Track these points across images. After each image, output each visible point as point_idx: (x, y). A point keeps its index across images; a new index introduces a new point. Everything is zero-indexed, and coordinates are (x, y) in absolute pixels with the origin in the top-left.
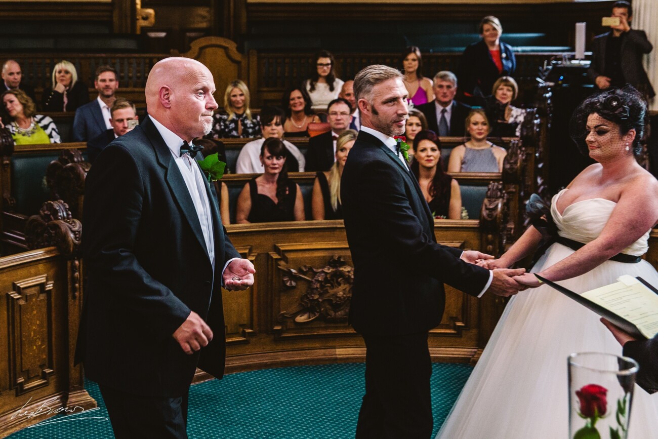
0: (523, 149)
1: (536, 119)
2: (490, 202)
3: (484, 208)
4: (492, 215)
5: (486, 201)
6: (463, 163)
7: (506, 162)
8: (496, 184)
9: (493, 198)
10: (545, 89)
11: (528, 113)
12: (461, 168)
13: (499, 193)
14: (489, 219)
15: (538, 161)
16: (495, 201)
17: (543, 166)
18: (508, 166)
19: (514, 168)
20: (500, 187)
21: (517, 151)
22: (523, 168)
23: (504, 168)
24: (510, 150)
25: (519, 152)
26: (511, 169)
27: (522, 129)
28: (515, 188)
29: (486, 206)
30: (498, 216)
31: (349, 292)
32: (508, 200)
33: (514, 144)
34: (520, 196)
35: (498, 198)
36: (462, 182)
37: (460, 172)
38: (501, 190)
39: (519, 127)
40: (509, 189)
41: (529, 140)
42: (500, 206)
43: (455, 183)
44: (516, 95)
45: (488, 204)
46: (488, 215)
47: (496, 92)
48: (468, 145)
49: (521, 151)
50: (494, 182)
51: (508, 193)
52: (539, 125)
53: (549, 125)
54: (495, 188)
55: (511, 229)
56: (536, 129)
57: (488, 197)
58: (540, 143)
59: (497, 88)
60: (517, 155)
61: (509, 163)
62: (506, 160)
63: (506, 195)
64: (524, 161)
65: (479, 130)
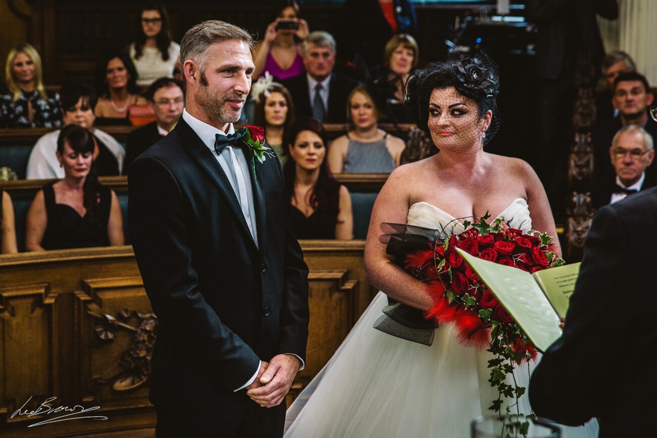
43: (344, 191)
47: (390, 57)
48: (352, 136)
65: (360, 115)
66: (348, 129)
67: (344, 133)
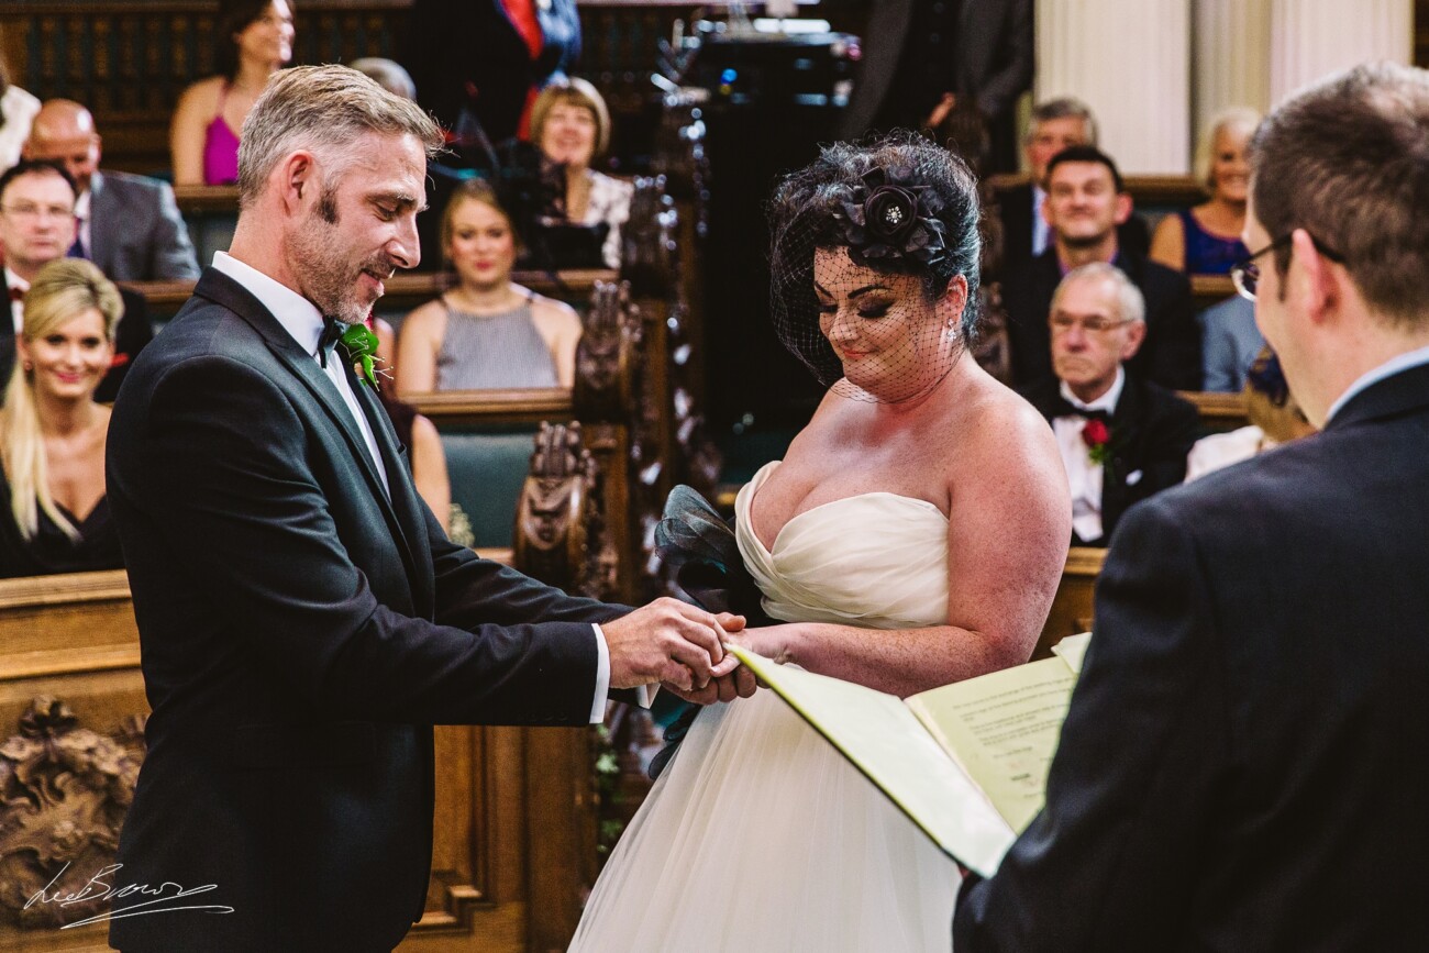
0: (634, 309)
1: (665, 209)
2: (545, 491)
3: (525, 510)
4: (552, 531)
5: (531, 487)
6: (441, 361)
7: (583, 354)
8: (560, 429)
9: (554, 474)
10: (684, 114)
11: (639, 195)
12: (438, 378)
13: (571, 460)
14: (544, 546)
15: (674, 341)
16: (559, 485)
17: (691, 358)
18: (589, 367)
19: (607, 373)
20: (574, 438)
21: (614, 316)
22: (637, 371)
23: (578, 375)
24: (594, 317)
25: (621, 318)
26: (601, 375)
27: (624, 248)
28: (614, 436)
29: (532, 502)
30: (572, 534)
32: (599, 478)
33: (604, 295)
34: (630, 462)
35: (566, 475)
36: (448, 423)
37: (436, 390)
38: (575, 450)
39: (614, 238)
40: (595, 438)
41: (643, 278)
42: (576, 501)
43: (423, 429)
44: (605, 137)
45: (537, 496)
46: (541, 533)
47: (540, 128)
48: (452, 300)
49: (628, 314)
50: (552, 424)
51: (597, 453)
52: (675, 231)
53: (702, 227)
54: (557, 441)
55: (608, 566)
56: (666, 241)
57: (537, 475)
58: (680, 288)
59: (545, 114)
60: (613, 329)
61: (592, 356)
62: (583, 349)
63: (591, 462)
64: (639, 347)
65: (479, 252)
66: (443, 287)
67: (433, 295)
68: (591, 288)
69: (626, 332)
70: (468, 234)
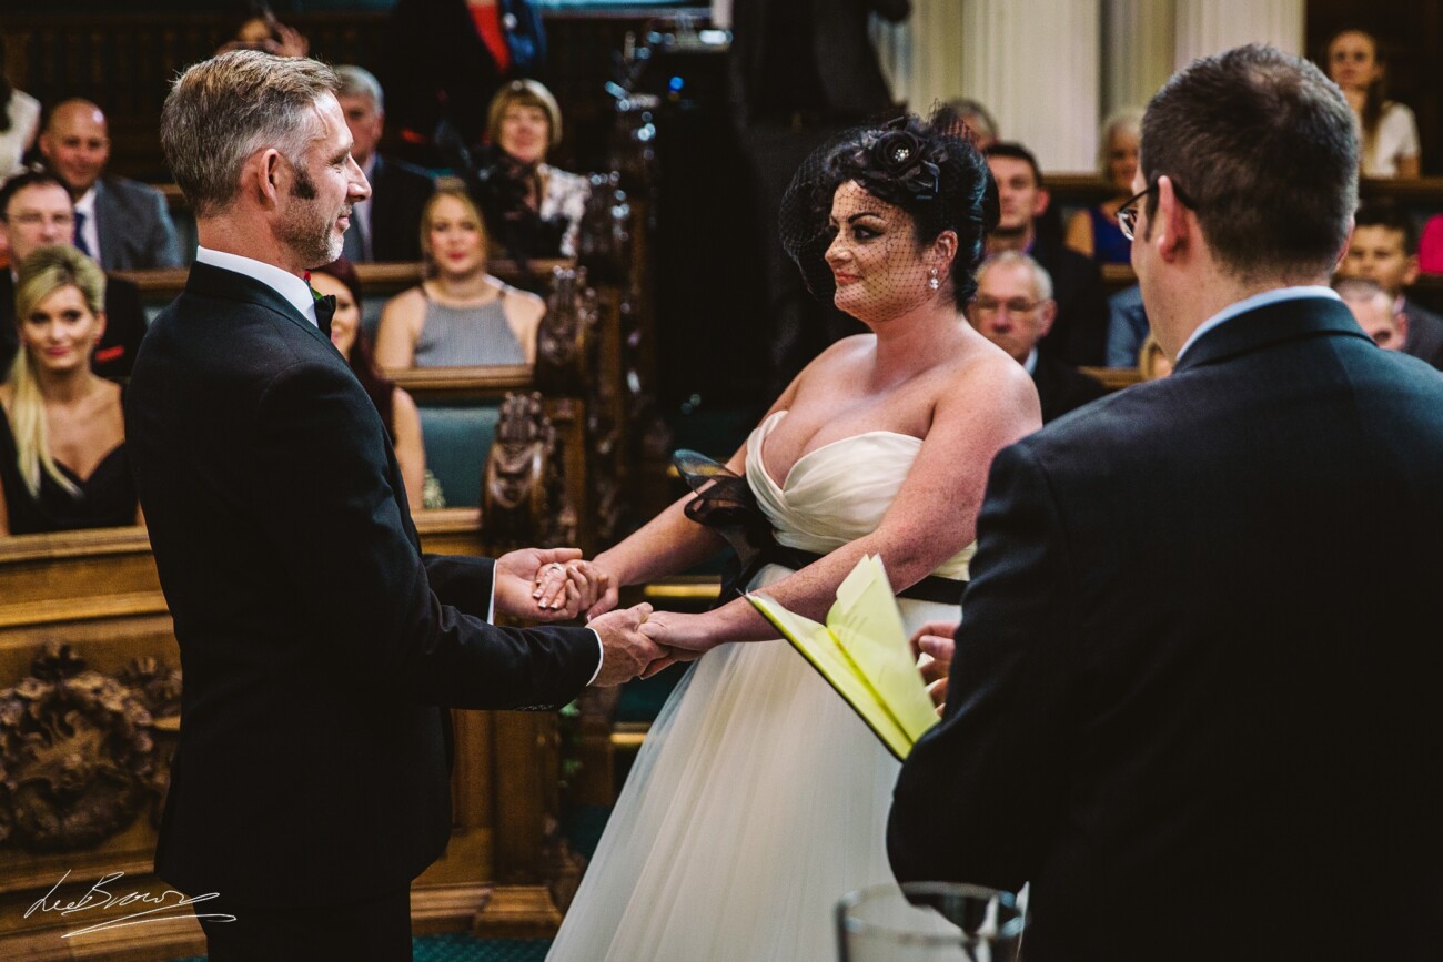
0: (590, 293)
1: (619, 204)
2: (510, 455)
3: (492, 474)
4: (516, 492)
5: (497, 452)
8: (523, 400)
9: (517, 440)
10: (634, 117)
11: (594, 189)
12: (415, 360)
13: (533, 429)
14: (509, 505)
15: (627, 325)
16: (523, 449)
17: (642, 341)
18: (550, 346)
19: (566, 351)
20: (535, 408)
21: (572, 299)
22: (593, 348)
23: (539, 353)
24: (554, 300)
25: (578, 302)
26: (560, 352)
27: (580, 238)
28: (573, 408)
29: (498, 465)
30: (534, 495)
31: (101, 752)
32: (559, 445)
33: (562, 281)
34: (587, 430)
35: (529, 441)
36: (426, 397)
37: (414, 366)
38: (537, 418)
39: (573, 229)
40: (555, 410)
41: (600, 267)
42: (537, 464)
45: (502, 460)
46: (506, 493)
49: (584, 297)
50: (515, 395)
51: (557, 423)
52: (628, 223)
53: (653, 221)
54: (520, 410)
55: (567, 527)
56: (618, 232)
57: (502, 440)
58: (634, 276)
59: (502, 115)
60: (572, 312)
61: (552, 336)
62: (544, 328)
63: (552, 431)
64: (595, 328)
68: (551, 274)
69: (582, 314)
70: (444, 227)
